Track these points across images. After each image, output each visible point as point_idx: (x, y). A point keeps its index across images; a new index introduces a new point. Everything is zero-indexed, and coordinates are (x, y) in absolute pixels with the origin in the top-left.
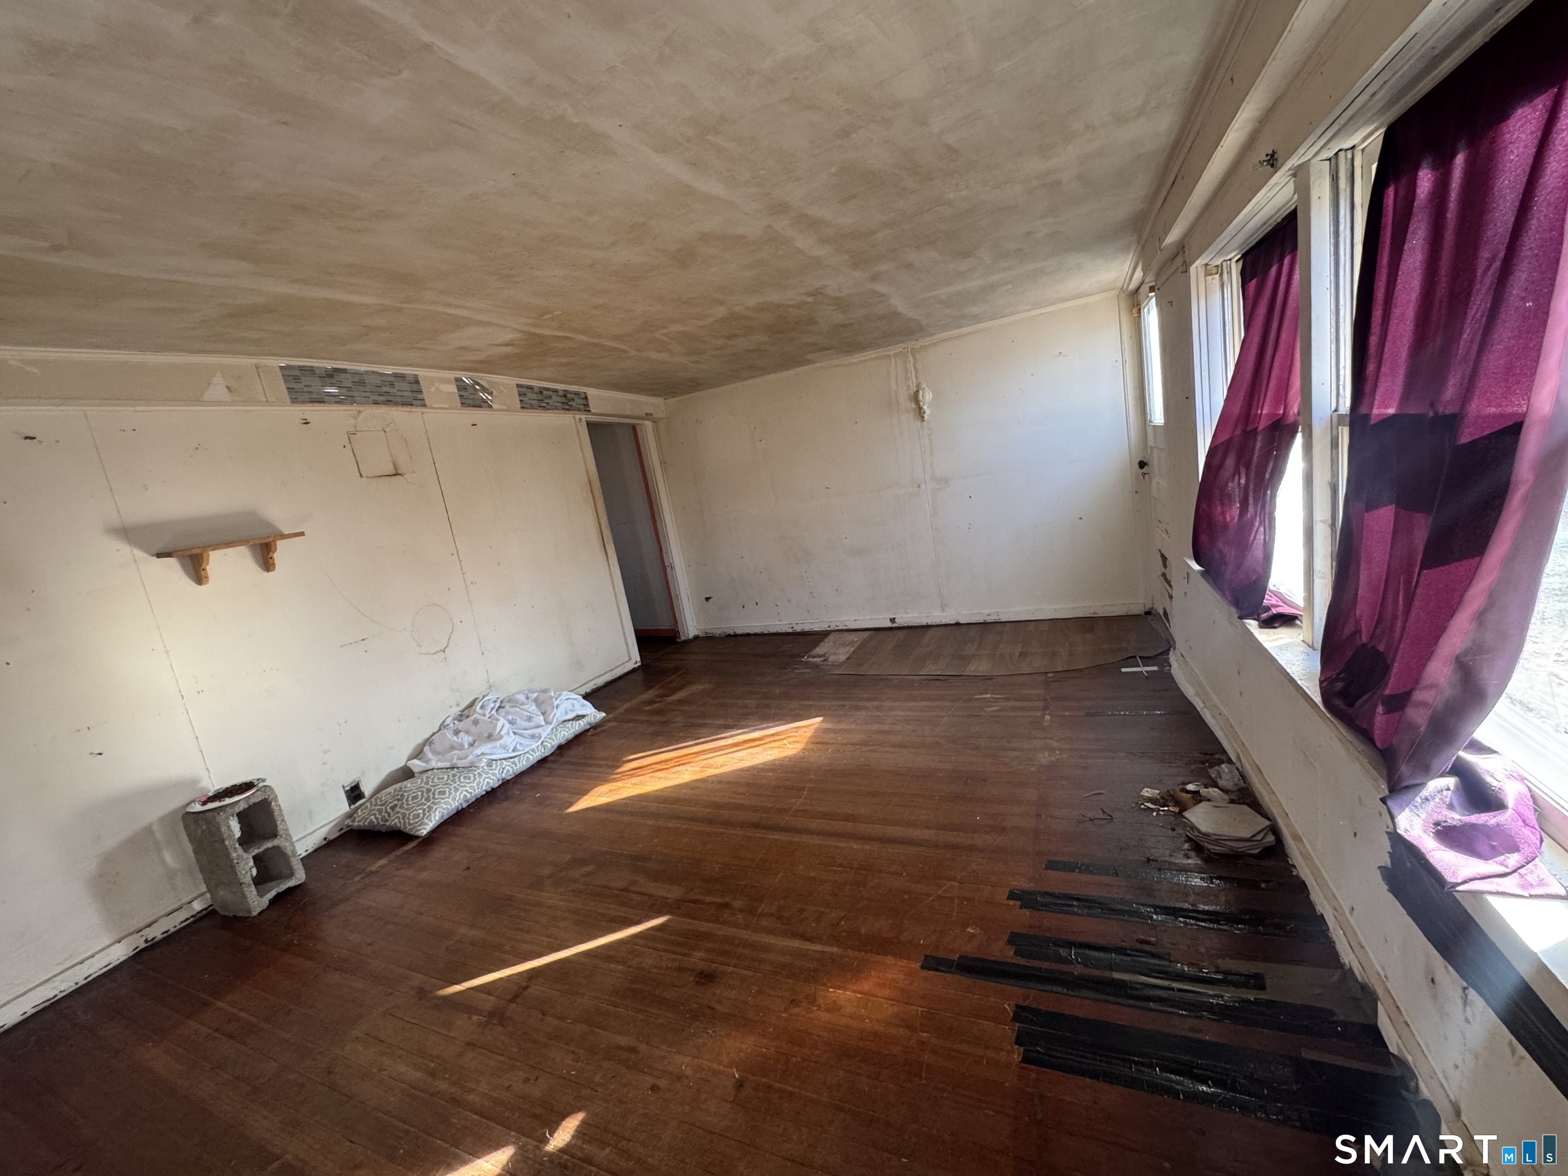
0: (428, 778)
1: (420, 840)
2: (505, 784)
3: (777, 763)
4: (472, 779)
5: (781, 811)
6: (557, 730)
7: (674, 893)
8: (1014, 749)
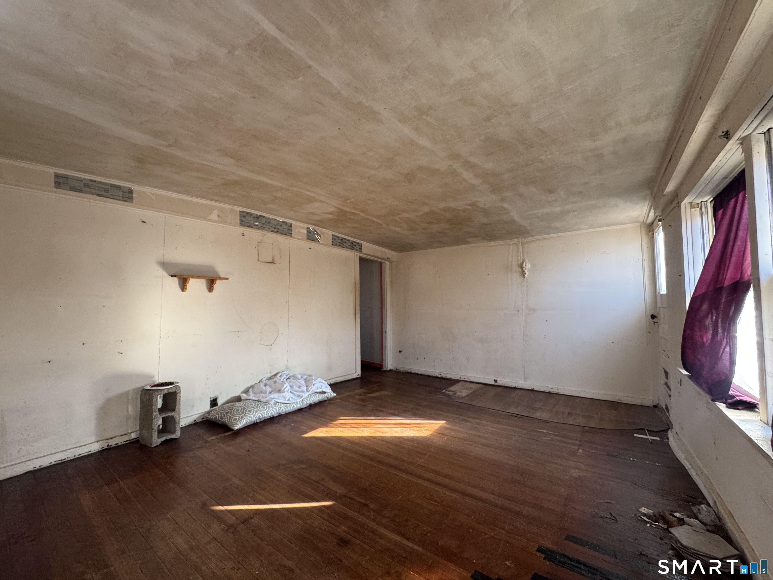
0: (246, 403)
1: (233, 432)
2: (280, 416)
3: (415, 438)
4: (265, 409)
5: (410, 463)
6: (311, 396)
7: (341, 490)
8: (556, 464)
